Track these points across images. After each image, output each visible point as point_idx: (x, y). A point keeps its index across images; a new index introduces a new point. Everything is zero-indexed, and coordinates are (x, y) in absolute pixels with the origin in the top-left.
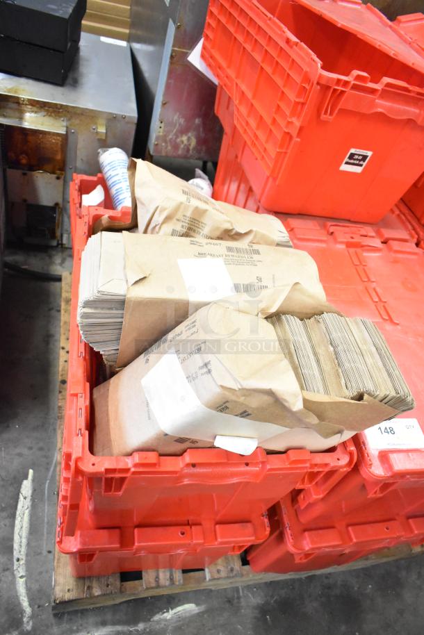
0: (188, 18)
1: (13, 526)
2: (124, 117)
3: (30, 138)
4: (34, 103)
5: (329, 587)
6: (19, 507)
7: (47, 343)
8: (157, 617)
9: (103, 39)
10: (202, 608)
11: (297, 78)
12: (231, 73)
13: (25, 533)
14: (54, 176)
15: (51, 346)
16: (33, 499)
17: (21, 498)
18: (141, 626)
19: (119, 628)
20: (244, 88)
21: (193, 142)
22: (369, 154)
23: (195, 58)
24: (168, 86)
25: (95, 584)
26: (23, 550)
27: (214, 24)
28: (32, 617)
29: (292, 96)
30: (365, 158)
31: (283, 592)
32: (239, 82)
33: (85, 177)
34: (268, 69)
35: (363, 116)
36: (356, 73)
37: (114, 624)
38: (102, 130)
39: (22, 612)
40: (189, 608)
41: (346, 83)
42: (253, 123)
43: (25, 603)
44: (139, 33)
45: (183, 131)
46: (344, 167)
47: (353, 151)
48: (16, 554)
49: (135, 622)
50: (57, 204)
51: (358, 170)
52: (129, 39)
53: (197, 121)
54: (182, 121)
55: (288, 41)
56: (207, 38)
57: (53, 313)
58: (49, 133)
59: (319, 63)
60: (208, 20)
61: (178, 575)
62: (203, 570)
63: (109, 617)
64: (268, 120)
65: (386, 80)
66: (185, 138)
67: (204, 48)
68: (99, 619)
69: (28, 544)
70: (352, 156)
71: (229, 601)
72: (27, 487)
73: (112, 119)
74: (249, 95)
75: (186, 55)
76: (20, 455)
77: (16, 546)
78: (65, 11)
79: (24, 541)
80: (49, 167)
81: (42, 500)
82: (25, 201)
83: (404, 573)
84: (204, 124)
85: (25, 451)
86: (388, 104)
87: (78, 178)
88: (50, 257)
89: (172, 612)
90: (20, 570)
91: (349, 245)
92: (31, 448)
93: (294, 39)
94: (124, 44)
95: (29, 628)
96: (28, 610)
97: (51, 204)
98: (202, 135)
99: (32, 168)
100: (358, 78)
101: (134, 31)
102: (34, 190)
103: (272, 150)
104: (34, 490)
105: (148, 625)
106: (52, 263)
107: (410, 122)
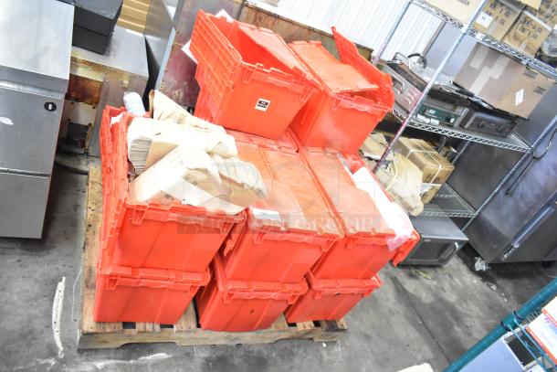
0: (183, 29)
1: (52, 305)
2: (140, 76)
3: (80, 82)
4: (85, 62)
5: (250, 352)
6: (56, 295)
7: (76, 209)
8: (142, 358)
9: (128, 31)
10: (170, 356)
11: (232, 63)
12: (204, 58)
13: (60, 309)
14: (91, 107)
15: (78, 211)
16: (65, 292)
17: (57, 291)
18: (132, 362)
19: (118, 361)
20: (210, 66)
21: (182, 95)
22: (269, 102)
23: (186, 49)
24: (169, 62)
25: (107, 326)
26: (59, 318)
27: (197, 34)
28: (64, 352)
29: (230, 71)
30: (267, 104)
31: (221, 353)
32: (207, 63)
33: (113, 108)
34: (221, 59)
35: (263, 83)
36: (258, 64)
37: (115, 359)
38: (126, 82)
39: (57, 349)
40: (162, 355)
41: (254, 68)
42: (213, 82)
43: (59, 344)
44: (153, 29)
45: (175, 89)
46: (257, 107)
47: (260, 99)
48: (54, 320)
49: (129, 360)
50: (90, 124)
51: (264, 109)
52: (145, 32)
53: (185, 83)
54: (176, 82)
55: (229, 48)
56: (193, 40)
57: (81, 193)
58: (92, 80)
59: (241, 58)
60: (194, 31)
61: (157, 327)
62: (172, 327)
63: (112, 355)
64: (220, 81)
65: (273, 69)
66: (177, 92)
67: (191, 45)
68: (106, 356)
69: (62, 315)
70: (260, 102)
71: (187, 354)
72: (61, 286)
73: (133, 77)
74: (212, 69)
75: (181, 47)
76: (57, 268)
77: (54, 316)
78: (111, 15)
79: (59, 314)
80: (89, 101)
81: (71, 293)
82: (69, 120)
83: (295, 349)
84: (189, 84)
85: (61, 267)
86: (274, 79)
87: (109, 108)
88: (79, 160)
89: (151, 357)
90: (56, 328)
91: (259, 146)
92: (64, 266)
93: (232, 47)
94: (141, 35)
95: (62, 357)
96: (61, 348)
97: (86, 124)
98: (187, 91)
99: (77, 100)
100: (259, 66)
101: (148, 27)
102: (77, 114)
103: (221, 95)
104: (66, 288)
105: (136, 361)
106: (80, 164)
107: (285, 89)
